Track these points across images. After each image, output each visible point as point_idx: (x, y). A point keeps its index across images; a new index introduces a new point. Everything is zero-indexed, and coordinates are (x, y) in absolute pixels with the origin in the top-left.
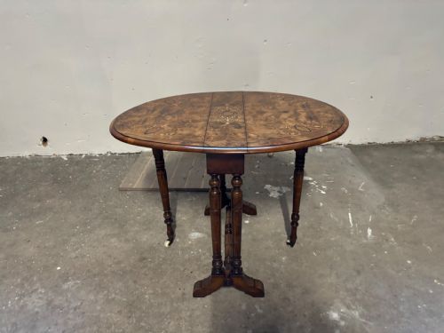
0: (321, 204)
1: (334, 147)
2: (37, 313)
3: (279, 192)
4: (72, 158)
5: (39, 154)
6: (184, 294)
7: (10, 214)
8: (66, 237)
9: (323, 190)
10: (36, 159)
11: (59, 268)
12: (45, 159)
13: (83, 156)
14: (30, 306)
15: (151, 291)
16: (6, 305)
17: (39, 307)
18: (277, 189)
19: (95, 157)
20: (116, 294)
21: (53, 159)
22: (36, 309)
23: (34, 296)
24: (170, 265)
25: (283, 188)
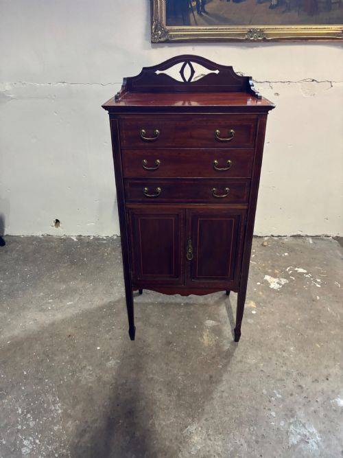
0: (318, 298)
1: (322, 239)
2: (91, 387)
3: (278, 283)
4: (81, 239)
5: (51, 234)
6: (211, 377)
7: (42, 294)
8: (97, 319)
9: (318, 283)
10: (48, 239)
11: (99, 348)
12: (57, 239)
13: (92, 238)
14: (83, 382)
15: (182, 373)
16: (63, 380)
17: (92, 382)
18: (276, 280)
19: (103, 239)
20: (153, 374)
21: (65, 240)
22: (90, 385)
23: (84, 373)
24: (194, 349)
25: (281, 279)
